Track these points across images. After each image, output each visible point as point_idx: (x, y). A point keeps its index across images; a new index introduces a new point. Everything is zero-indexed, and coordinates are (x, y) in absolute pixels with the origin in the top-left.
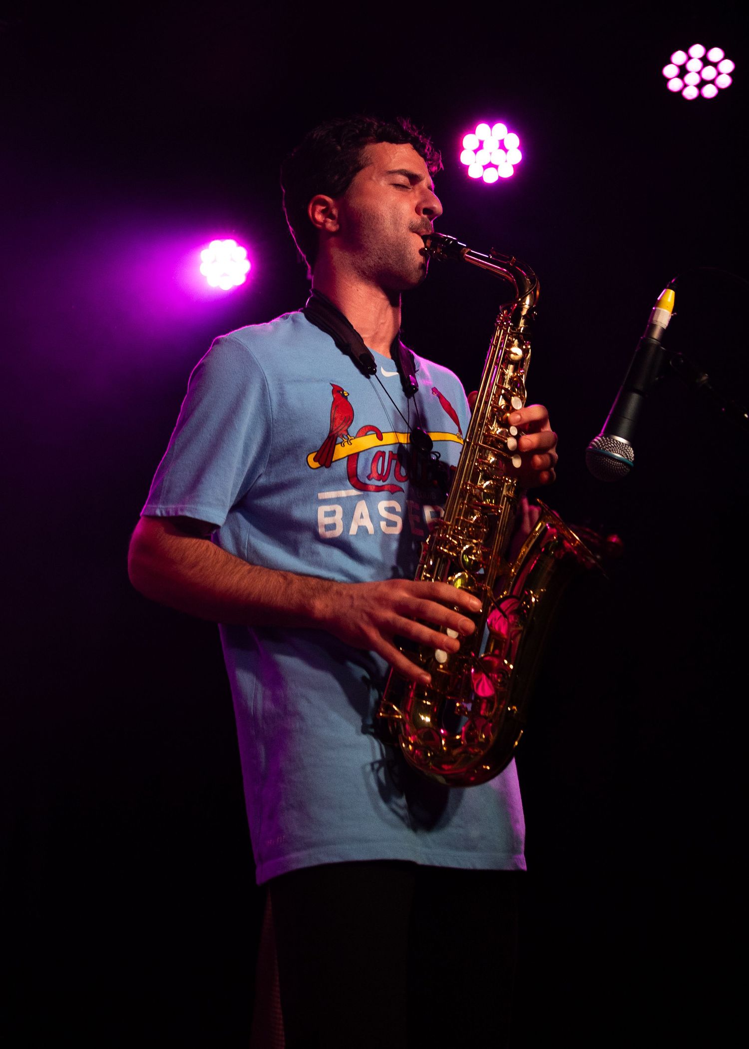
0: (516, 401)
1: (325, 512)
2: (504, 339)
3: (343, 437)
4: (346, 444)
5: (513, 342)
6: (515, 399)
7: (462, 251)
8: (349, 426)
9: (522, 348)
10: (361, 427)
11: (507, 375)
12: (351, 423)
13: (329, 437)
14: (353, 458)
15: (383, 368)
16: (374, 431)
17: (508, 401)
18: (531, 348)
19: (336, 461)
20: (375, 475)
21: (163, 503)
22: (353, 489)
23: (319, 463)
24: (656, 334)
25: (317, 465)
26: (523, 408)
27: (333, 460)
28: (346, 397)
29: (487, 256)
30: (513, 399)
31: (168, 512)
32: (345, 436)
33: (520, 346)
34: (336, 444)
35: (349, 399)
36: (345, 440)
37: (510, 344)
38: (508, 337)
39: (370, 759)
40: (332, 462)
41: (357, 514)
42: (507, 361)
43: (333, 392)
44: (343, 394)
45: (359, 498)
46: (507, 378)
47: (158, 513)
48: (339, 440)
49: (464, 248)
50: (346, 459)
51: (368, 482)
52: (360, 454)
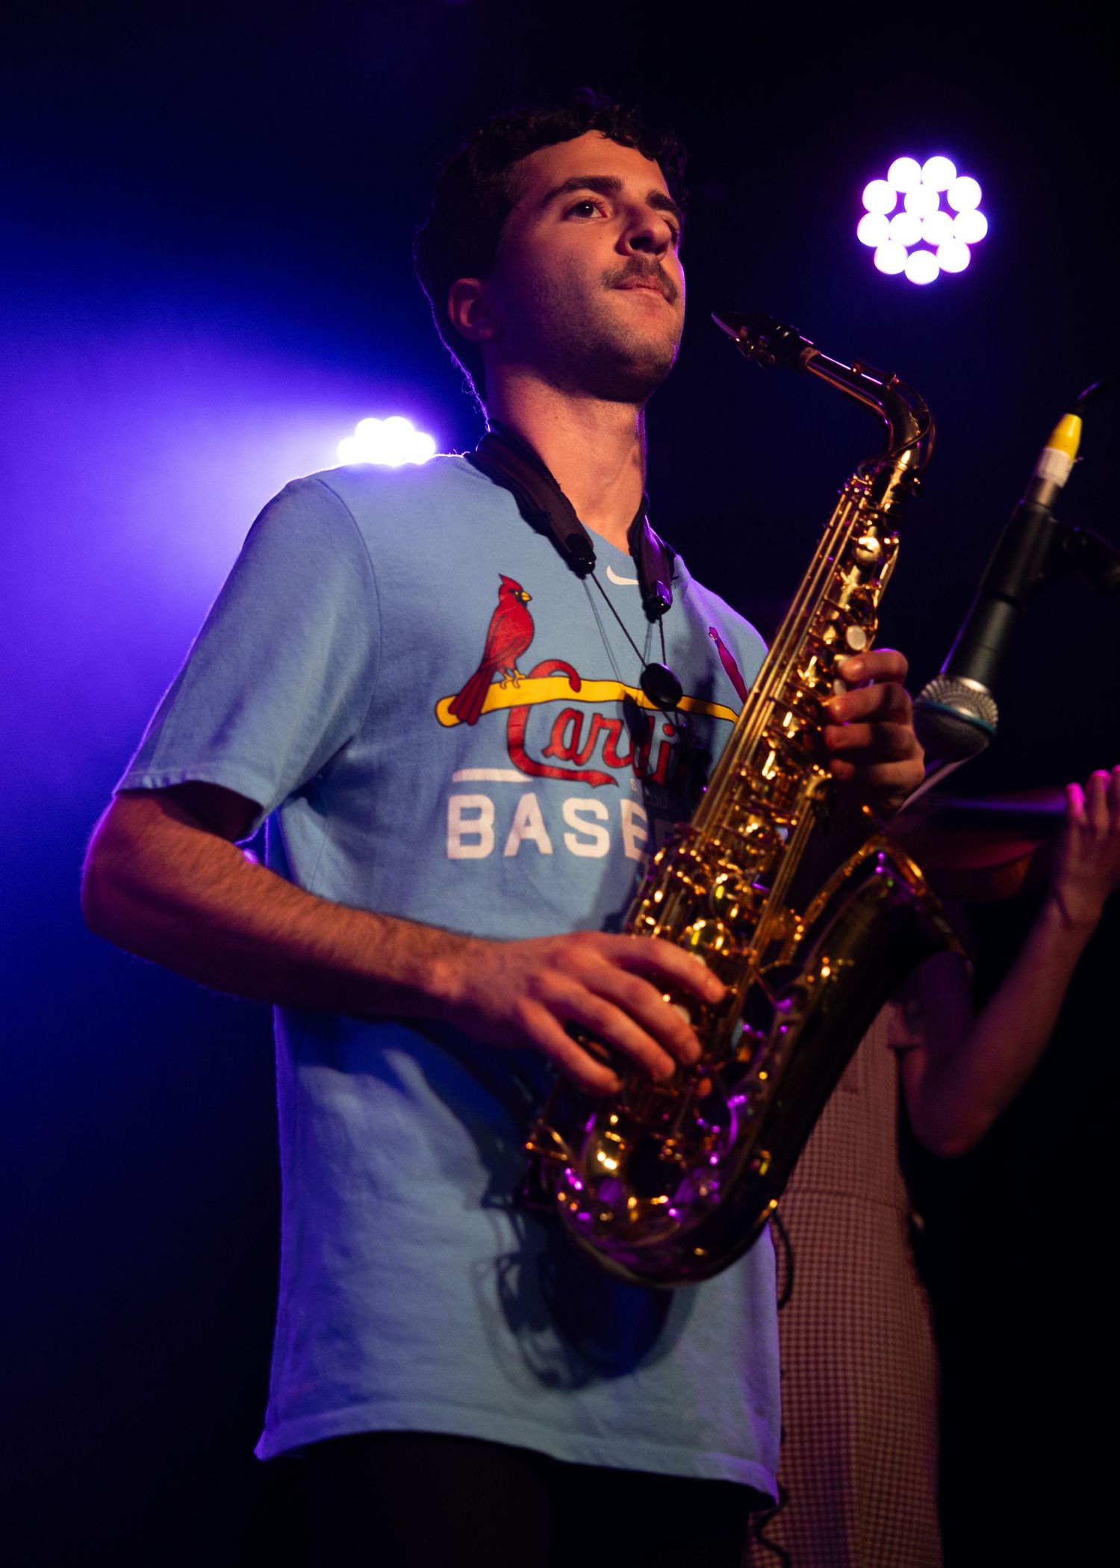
0: (855, 634)
1: (463, 810)
2: (849, 518)
3: (506, 672)
4: (509, 684)
5: (867, 528)
6: (854, 631)
7: (803, 353)
8: (519, 655)
9: (881, 542)
10: (541, 661)
11: (847, 585)
12: (525, 650)
13: (480, 671)
14: (520, 712)
15: (612, 568)
16: (566, 671)
17: (841, 633)
18: (900, 544)
19: (488, 712)
20: (558, 750)
21: (159, 766)
22: (513, 769)
23: (458, 717)
24: (1045, 497)
25: (452, 719)
26: (870, 652)
27: (484, 710)
28: (525, 603)
29: (849, 368)
30: (851, 630)
31: (166, 780)
32: (509, 672)
33: (879, 536)
34: (490, 683)
35: (530, 607)
36: (509, 678)
37: (860, 531)
38: (860, 516)
39: (491, 1250)
40: (480, 714)
41: (520, 818)
42: (849, 558)
43: (501, 591)
44: (520, 596)
45: (525, 788)
46: (847, 591)
47: (148, 783)
48: (498, 676)
49: (808, 349)
50: (507, 711)
51: (543, 760)
52: (533, 707)
